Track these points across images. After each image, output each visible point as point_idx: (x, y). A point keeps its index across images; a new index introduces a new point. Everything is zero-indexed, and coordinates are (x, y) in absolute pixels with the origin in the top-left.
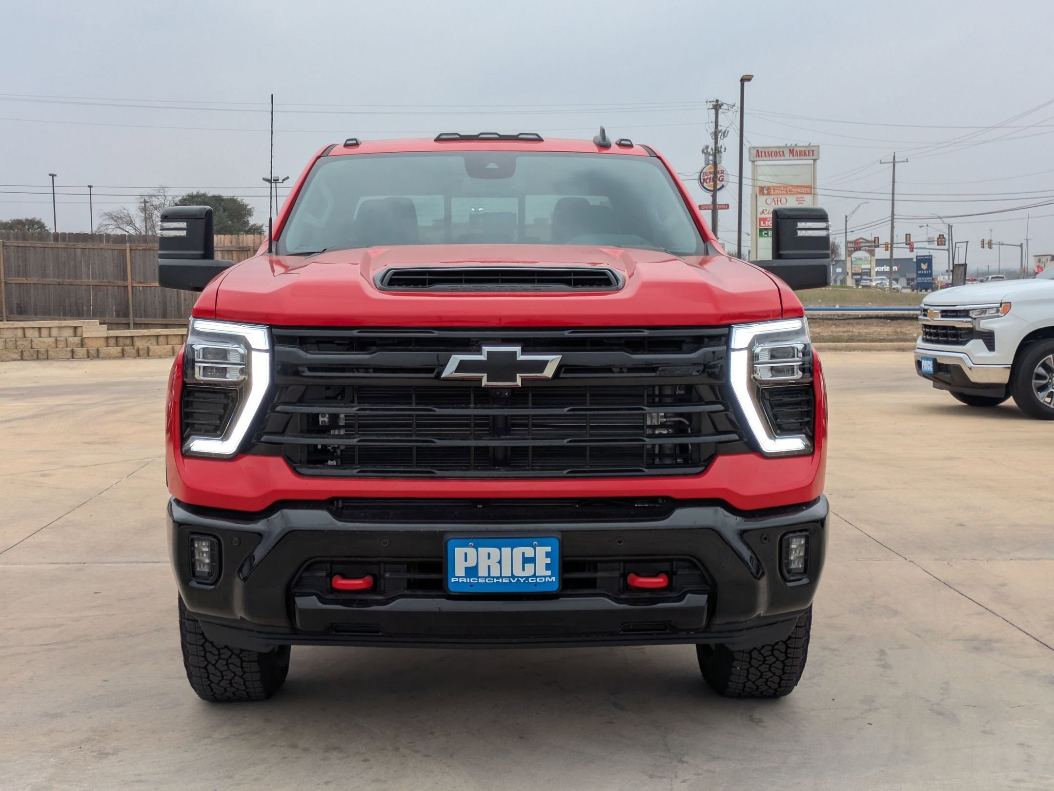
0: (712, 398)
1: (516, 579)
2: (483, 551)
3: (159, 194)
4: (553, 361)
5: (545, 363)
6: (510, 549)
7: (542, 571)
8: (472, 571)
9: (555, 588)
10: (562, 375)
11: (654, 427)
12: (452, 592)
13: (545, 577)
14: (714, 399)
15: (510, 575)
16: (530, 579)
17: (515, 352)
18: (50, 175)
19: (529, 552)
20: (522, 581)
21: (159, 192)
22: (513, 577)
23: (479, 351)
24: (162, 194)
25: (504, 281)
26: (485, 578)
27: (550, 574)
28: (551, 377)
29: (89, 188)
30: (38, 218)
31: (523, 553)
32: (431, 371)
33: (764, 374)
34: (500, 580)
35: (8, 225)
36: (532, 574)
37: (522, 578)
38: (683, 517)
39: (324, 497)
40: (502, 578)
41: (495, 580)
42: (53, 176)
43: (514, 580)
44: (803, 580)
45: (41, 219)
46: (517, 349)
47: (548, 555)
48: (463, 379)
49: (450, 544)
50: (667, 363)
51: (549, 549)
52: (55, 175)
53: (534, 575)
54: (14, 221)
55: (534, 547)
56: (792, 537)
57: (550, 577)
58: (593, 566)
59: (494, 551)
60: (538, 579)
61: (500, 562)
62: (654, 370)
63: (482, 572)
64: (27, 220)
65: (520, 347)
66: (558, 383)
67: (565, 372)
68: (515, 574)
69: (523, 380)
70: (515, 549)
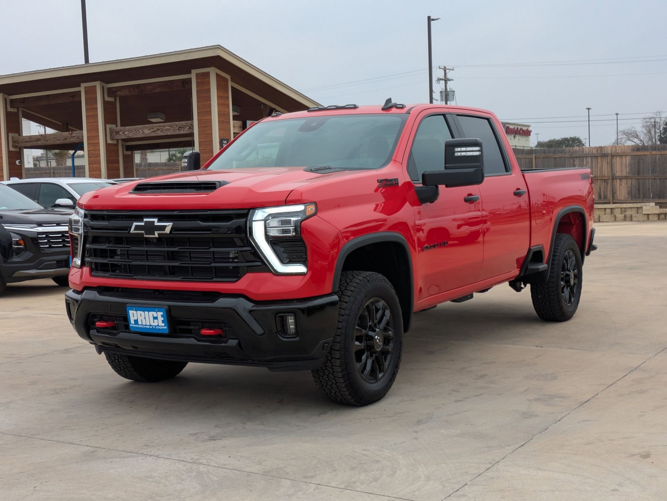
0: (242, 244)
1: (152, 327)
2: (139, 312)
3: (656, 116)
4: (169, 225)
5: (165, 226)
6: (148, 312)
7: (161, 324)
8: (136, 322)
9: (167, 332)
10: (173, 232)
11: (233, 258)
12: (131, 331)
13: (162, 326)
14: (243, 245)
15: (149, 325)
16: (157, 327)
17: (154, 222)
18: (587, 109)
19: (155, 314)
20: (154, 328)
21: (657, 115)
22: (150, 325)
23: (142, 221)
24: (658, 117)
25: (177, 188)
26: (141, 325)
27: (164, 325)
28: (169, 233)
29: (616, 115)
30: (577, 136)
31: (153, 315)
32: (127, 230)
33: (274, 233)
34: (146, 327)
35: (559, 142)
36: (157, 325)
37: (154, 326)
38: (222, 302)
39: (96, 286)
40: (147, 325)
41: (145, 327)
42: (589, 109)
43: (151, 327)
44: (297, 338)
45: (579, 137)
46: (156, 220)
47: (162, 316)
48: (137, 234)
49: (127, 308)
50: (215, 227)
51: (162, 313)
52: (590, 109)
53: (158, 325)
54: (563, 139)
55: (157, 312)
56: (288, 316)
57: (164, 326)
58: (188, 323)
59: (142, 313)
60: (160, 327)
61: (145, 318)
62: (210, 230)
63: (140, 323)
64: (571, 138)
65: (157, 219)
66: (172, 236)
67: (175, 231)
68: (151, 324)
69: (159, 234)
70: (150, 312)
